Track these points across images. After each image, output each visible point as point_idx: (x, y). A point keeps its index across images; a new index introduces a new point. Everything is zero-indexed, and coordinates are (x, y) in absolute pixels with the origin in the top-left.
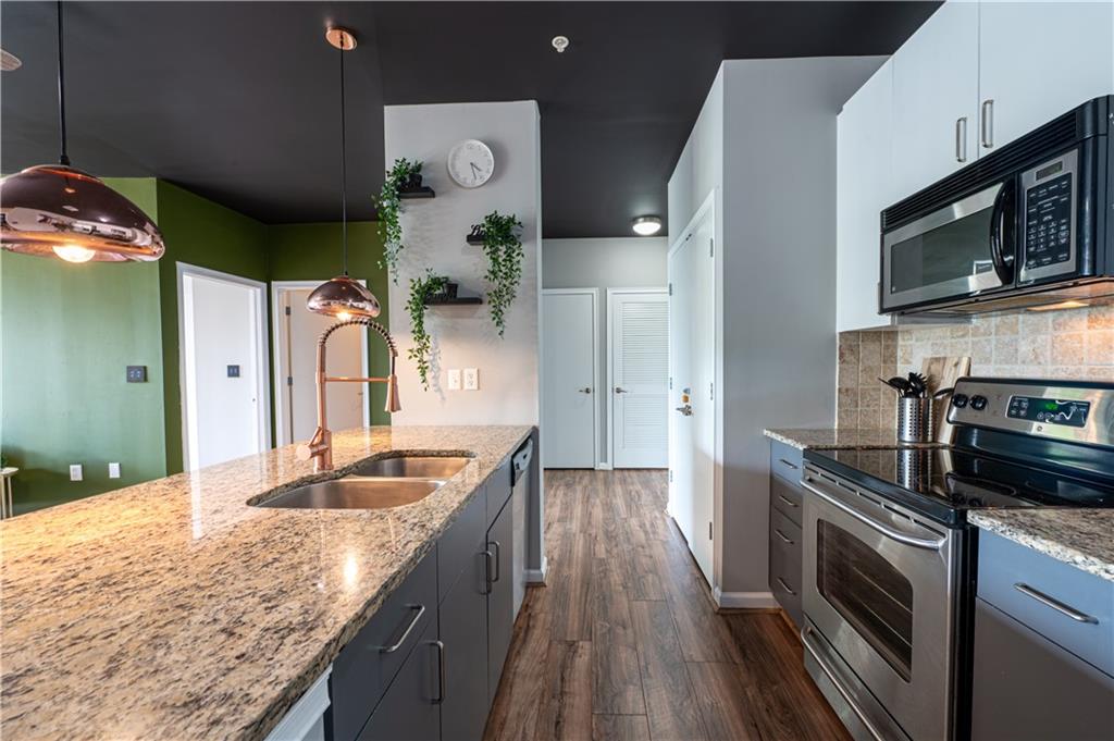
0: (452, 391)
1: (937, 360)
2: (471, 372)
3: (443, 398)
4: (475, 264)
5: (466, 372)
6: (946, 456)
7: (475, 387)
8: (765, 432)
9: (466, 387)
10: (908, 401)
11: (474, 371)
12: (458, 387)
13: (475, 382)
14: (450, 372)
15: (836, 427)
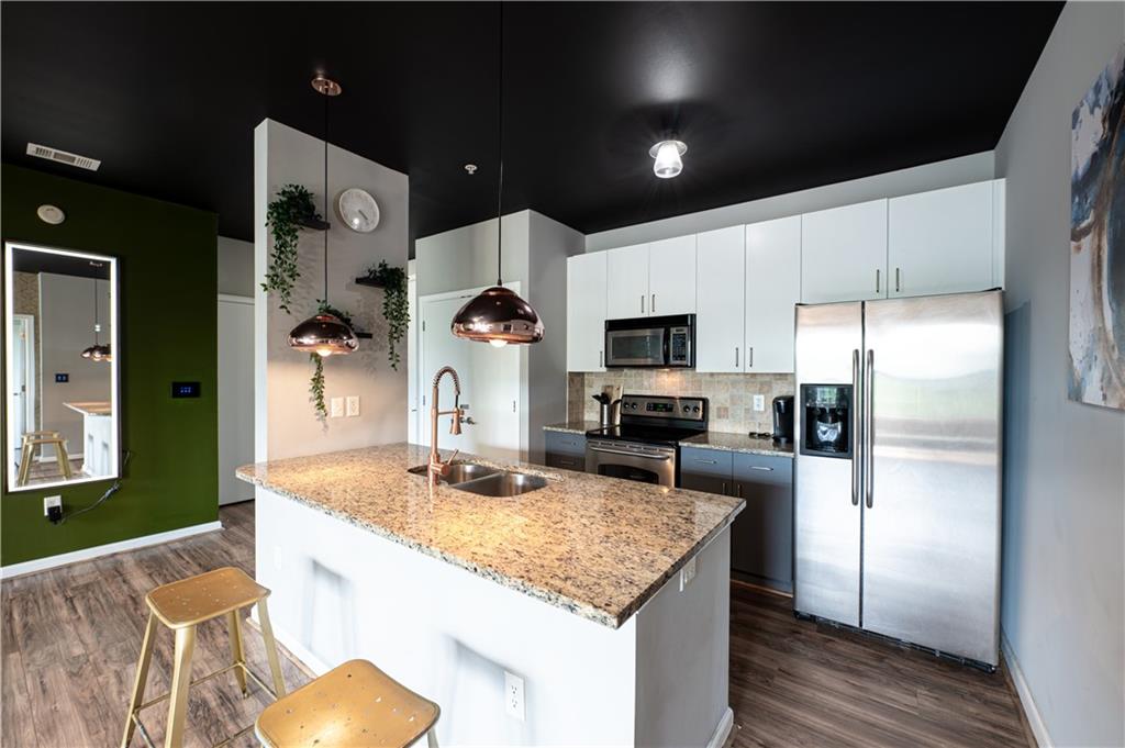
0: (336, 418)
1: (609, 386)
2: (353, 401)
3: (326, 426)
4: (358, 301)
5: (348, 399)
6: (618, 429)
7: (357, 413)
8: (545, 428)
9: (348, 414)
10: (605, 406)
11: (357, 398)
12: (341, 414)
13: (357, 409)
14: (333, 400)
15: (567, 421)
